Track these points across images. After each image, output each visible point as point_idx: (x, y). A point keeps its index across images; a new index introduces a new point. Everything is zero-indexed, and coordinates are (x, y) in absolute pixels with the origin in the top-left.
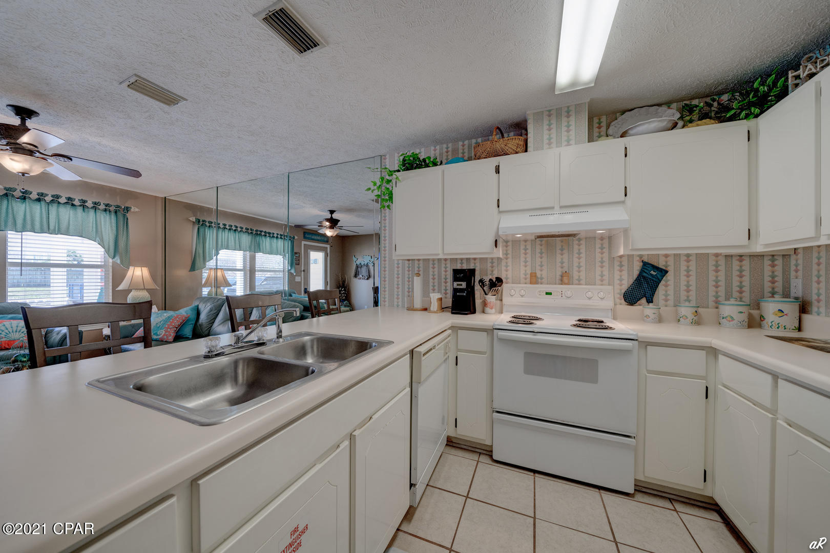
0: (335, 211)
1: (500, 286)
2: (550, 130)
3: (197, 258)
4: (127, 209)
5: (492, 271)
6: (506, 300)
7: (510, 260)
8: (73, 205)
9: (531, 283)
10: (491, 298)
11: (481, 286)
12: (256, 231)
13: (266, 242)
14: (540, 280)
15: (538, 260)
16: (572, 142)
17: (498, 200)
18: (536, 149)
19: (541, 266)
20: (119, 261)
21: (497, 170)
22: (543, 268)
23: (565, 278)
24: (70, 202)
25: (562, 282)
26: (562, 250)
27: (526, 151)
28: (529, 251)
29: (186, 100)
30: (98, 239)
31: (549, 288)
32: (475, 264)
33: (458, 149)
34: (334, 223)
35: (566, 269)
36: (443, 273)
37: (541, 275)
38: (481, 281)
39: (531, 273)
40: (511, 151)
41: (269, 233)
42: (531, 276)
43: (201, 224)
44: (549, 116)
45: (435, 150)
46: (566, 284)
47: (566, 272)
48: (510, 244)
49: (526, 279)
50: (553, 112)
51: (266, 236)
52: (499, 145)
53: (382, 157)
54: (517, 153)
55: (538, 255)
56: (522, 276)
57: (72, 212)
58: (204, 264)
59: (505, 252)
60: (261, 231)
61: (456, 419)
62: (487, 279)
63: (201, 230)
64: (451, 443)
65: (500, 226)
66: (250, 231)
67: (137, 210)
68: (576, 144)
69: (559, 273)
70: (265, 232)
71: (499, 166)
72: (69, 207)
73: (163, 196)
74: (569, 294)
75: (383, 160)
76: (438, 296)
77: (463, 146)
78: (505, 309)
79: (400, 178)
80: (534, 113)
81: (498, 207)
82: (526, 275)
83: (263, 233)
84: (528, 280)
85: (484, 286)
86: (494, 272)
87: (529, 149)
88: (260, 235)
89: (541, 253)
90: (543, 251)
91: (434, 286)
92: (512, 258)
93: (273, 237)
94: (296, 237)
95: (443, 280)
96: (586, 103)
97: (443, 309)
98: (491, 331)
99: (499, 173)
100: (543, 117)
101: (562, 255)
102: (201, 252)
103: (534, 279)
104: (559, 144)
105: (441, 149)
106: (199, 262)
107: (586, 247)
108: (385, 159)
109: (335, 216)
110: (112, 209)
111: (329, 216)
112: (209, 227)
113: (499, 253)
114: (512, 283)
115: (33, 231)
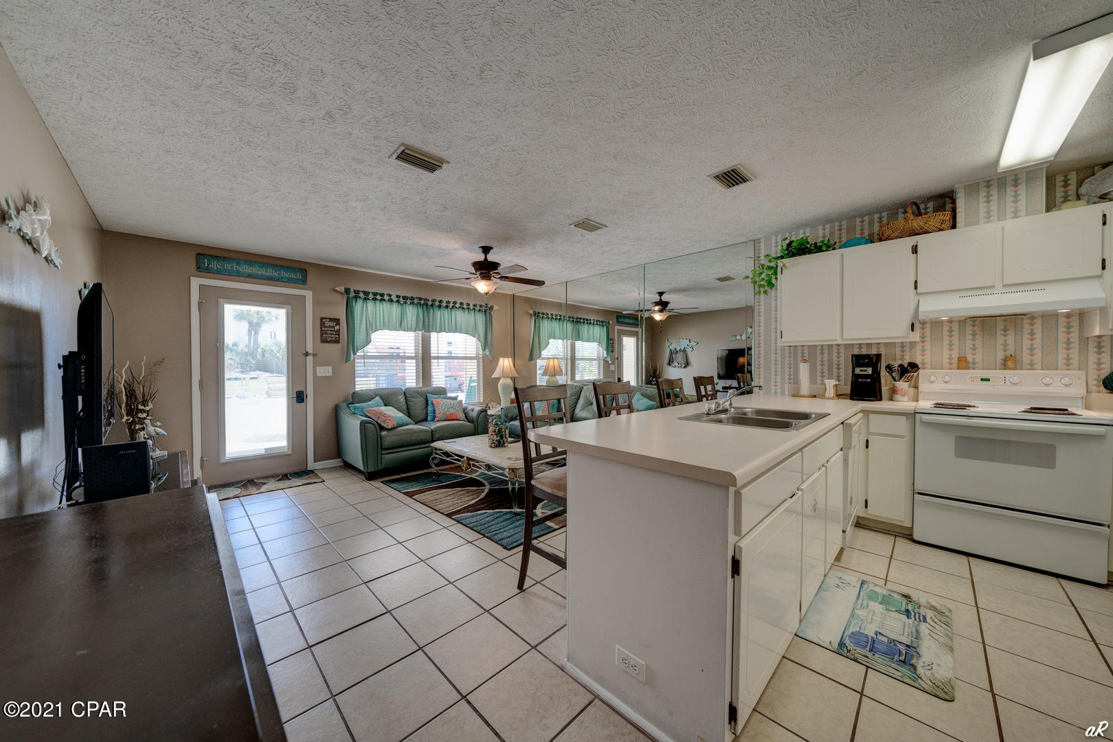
0: (664, 293)
1: (915, 372)
2: (988, 202)
3: (534, 348)
4: (492, 308)
5: (903, 356)
6: (923, 386)
7: (928, 345)
8: (463, 308)
9: (958, 368)
10: (902, 385)
11: (888, 372)
12: (577, 318)
13: (585, 329)
14: (971, 365)
15: (969, 344)
16: (1022, 213)
17: (916, 282)
18: (968, 224)
19: (974, 349)
20: (488, 354)
21: (915, 250)
22: (976, 351)
23: (1010, 362)
24: (461, 307)
25: (1005, 366)
26: (1005, 330)
27: (954, 226)
28: (956, 333)
29: (606, 226)
30: (476, 335)
31: (986, 374)
32: (878, 348)
33: (855, 226)
34: (663, 305)
35: (1011, 351)
36: (835, 359)
37: (974, 359)
38: (889, 368)
39: (958, 358)
40: (935, 228)
41: (587, 320)
42: (958, 361)
43: (537, 315)
44: (988, 187)
45: (824, 229)
46: (1010, 369)
47: (1011, 355)
48: (928, 325)
49: (951, 364)
50: (995, 183)
51: (584, 323)
52: (917, 223)
53: (756, 242)
54: (941, 230)
55: (969, 337)
56: (946, 360)
57: (462, 314)
58: (540, 353)
59: (921, 335)
60: (580, 319)
61: (866, 501)
62: (896, 364)
63: (537, 321)
64: (860, 524)
65: (920, 309)
66: (571, 319)
67: (497, 307)
68: (1027, 215)
69: (1000, 356)
70: (584, 319)
71: (916, 246)
72: (461, 309)
73: (512, 293)
74: (1016, 379)
75: (756, 244)
76: (833, 382)
77: (862, 222)
78: (921, 396)
79: (787, 265)
80: (965, 186)
81: (916, 288)
82: (951, 360)
83: (582, 321)
84: (955, 365)
85: (892, 372)
86: (905, 357)
87: (958, 225)
88: (580, 322)
89: (974, 335)
90: (976, 332)
91: (822, 373)
92: (931, 341)
93: (591, 323)
94: (611, 322)
95: (835, 366)
96: (1042, 168)
97: (839, 396)
98: (913, 415)
99: (916, 252)
100: (979, 189)
101: (1005, 336)
102: (537, 342)
103: (963, 363)
104: (1002, 216)
105: (832, 227)
106: (536, 352)
107: (1042, 327)
108: (759, 243)
109: (664, 298)
110: (478, 309)
111: (657, 298)
112: (542, 317)
113: (915, 336)
114: (931, 369)
115: (445, 331)
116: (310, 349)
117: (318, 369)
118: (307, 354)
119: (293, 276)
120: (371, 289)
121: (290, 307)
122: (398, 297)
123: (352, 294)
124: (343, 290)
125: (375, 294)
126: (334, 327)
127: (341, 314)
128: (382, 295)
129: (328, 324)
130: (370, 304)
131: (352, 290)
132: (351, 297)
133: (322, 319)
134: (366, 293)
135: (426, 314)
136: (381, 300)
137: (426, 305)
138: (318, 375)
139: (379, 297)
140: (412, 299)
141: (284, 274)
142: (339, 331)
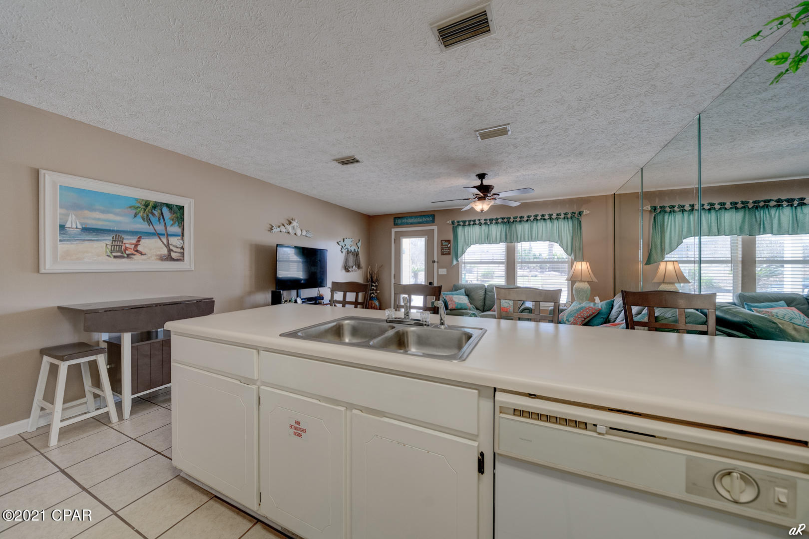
3: (653, 250)
4: (580, 213)
8: (545, 219)
20: (573, 258)
43: (658, 211)
57: (544, 224)
58: (663, 257)
63: (659, 218)
67: (588, 212)
73: (613, 193)
102: (659, 243)
106: (656, 255)
110: (569, 216)
112: (670, 212)
115: (524, 241)
116: (436, 259)
117: (439, 270)
118: (434, 262)
119: (428, 219)
120: (467, 219)
121: (427, 236)
122: (486, 220)
123: (456, 224)
124: (451, 223)
125: (470, 221)
126: (447, 245)
127: (451, 238)
128: (474, 221)
129: (444, 243)
130: (466, 228)
131: (456, 221)
132: (455, 226)
133: (442, 241)
134: (464, 222)
135: (508, 229)
136: (473, 224)
137: (507, 222)
138: (439, 273)
139: (473, 223)
140: (497, 219)
141: (425, 219)
142: (450, 247)
